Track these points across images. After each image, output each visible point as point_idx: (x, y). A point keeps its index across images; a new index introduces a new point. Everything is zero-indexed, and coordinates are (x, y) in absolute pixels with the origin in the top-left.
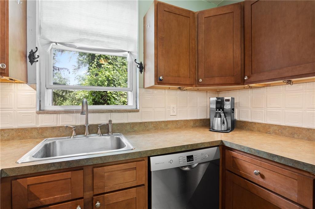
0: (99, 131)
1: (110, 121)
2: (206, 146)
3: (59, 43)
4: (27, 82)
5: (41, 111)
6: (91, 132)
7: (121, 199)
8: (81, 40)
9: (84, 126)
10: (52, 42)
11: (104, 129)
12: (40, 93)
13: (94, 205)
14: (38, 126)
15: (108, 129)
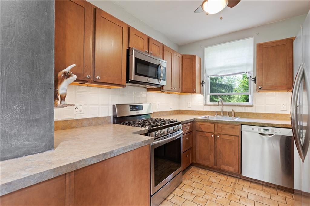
0: (227, 115)
1: (233, 110)
2: (281, 126)
3: (212, 76)
4: (201, 93)
6: (223, 115)
7: (228, 138)
8: (221, 72)
9: (221, 112)
10: (209, 76)
11: (230, 114)
12: (205, 97)
13: (217, 137)
14: (204, 110)
15: (232, 114)
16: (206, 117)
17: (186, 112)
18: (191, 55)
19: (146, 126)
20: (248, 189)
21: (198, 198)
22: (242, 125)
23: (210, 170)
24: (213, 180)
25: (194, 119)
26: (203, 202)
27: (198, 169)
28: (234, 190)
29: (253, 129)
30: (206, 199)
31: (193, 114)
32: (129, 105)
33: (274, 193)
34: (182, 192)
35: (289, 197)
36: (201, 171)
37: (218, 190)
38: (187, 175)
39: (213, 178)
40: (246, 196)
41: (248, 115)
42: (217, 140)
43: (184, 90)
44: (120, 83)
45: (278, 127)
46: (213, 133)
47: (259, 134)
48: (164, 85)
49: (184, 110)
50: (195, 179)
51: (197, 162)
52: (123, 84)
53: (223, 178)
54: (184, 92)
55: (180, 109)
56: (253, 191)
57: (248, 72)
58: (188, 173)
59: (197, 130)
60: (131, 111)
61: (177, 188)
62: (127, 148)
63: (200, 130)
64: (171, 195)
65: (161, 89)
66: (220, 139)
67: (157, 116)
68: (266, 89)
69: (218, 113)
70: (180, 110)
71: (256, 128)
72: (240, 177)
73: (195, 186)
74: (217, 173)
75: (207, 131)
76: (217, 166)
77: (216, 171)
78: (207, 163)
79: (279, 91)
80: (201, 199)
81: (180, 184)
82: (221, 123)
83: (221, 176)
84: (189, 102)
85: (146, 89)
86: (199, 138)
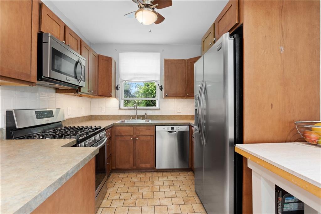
0: (141, 118)
1: (146, 114)
2: (181, 124)
3: (127, 81)
4: (115, 97)
5: (120, 109)
6: (138, 118)
8: (135, 78)
9: (136, 115)
10: (124, 81)
11: (143, 117)
12: (120, 102)
13: (136, 139)
14: (119, 115)
15: (145, 117)
16: (122, 122)
17: (99, 117)
18: (108, 57)
19: (66, 137)
20: (162, 178)
21: (127, 200)
22: (156, 126)
23: (129, 172)
24: (134, 180)
25: (113, 124)
26: (133, 203)
27: (118, 174)
28: (153, 182)
29: (164, 129)
30: (134, 199)
31: (107, 119)
32: (34, 111)
33: (178, 175)
34: (110, 202)
35: (186, 175)
36: (121, 175)
37: (142, 187)
38: (109, 183)
39: (134, 178)
40: (162, 184)
41: (157, 117)
42: (136, 142)
43: (100, 94)
44: (28, 80)
45: (179, 125)
46: (132, 136)
47: (168, 132)
48: (82, 87)
49: (97, 115)
50: (118, 184)
51: (117, 167)
52: (32, 81)
53: (142, 175)
54: (101, 96)
55: (92, 114)
56: (165, 179)
57: (156, 81)
58: (110, 181)
59: (116, 135)
60: (37, 118)
61: (103, 200)
62: (80, 165)
63: (119, 135)
64: (99, 210)
65: (77, 91)
66: (138, 140)
67: (69, 124)
68: (171, 96)
69: (133, 117)
70: (91, 116)
71: (166, 127)
72: (154, 171)
73: (121, 191)
74: (135, 173)
75: (126, 135)
76: (136, 166)
77: (135, 171)
78: (127, 166)
79: (177, 98)
80: (130, 201)
81: (106, 194)
82: (140, 125)
83: (140, 174)
84: (102, 107)
85: (54, 91)
86: (118, 143)
